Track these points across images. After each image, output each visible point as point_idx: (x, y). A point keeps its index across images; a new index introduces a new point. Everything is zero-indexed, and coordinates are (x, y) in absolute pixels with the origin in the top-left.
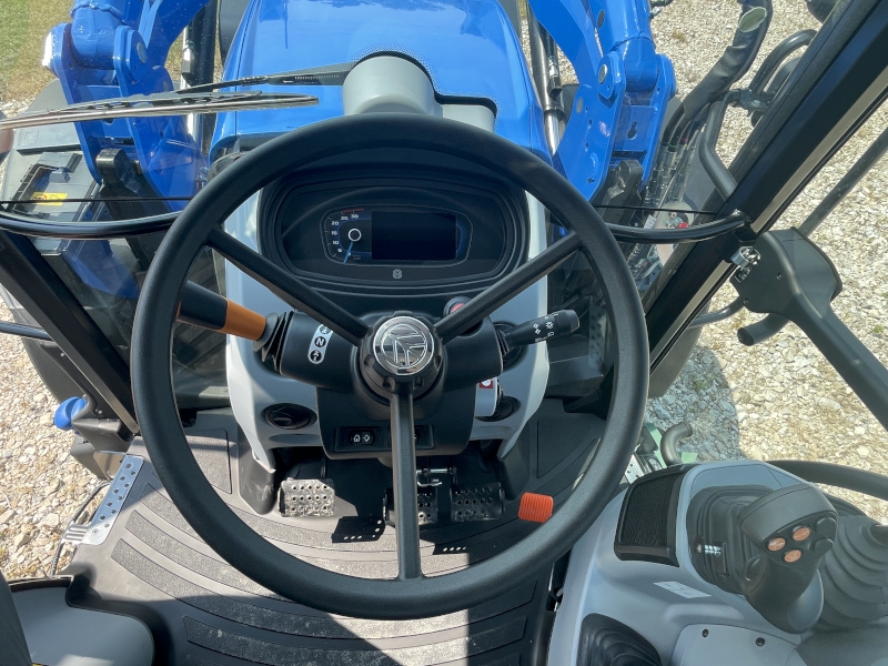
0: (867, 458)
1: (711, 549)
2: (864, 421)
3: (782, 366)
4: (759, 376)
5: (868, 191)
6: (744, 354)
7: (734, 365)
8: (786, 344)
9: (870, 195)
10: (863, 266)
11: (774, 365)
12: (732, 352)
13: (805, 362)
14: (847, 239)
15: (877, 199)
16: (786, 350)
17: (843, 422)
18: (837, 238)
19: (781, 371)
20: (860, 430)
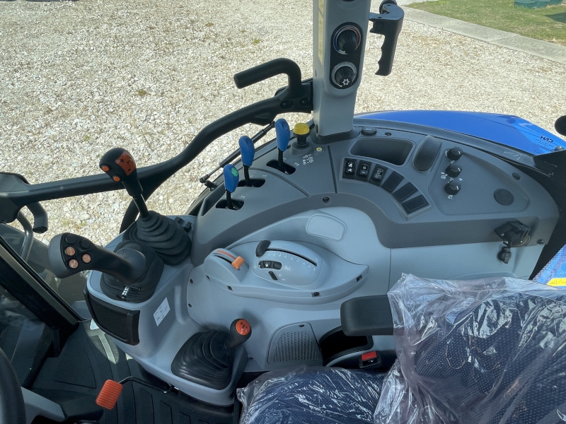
0: (175, 201)
1: (125, 292)
2: (158, 194)
3: (114, 215)
4: (115, 229)
5: (30, 134)
6: (98, 231)
7: (102, 239)
8: (102, 209)
9: (34, 134)
10: (76, 157)
11: (112, 219)
12: (94, 237)
13: (117, 204)
14: (55, 156)
15: (39, 133)
16: (106, 210)
17: (155, 202)
18: (51, 159)
19: (117, 217)
20: (161, 198)
